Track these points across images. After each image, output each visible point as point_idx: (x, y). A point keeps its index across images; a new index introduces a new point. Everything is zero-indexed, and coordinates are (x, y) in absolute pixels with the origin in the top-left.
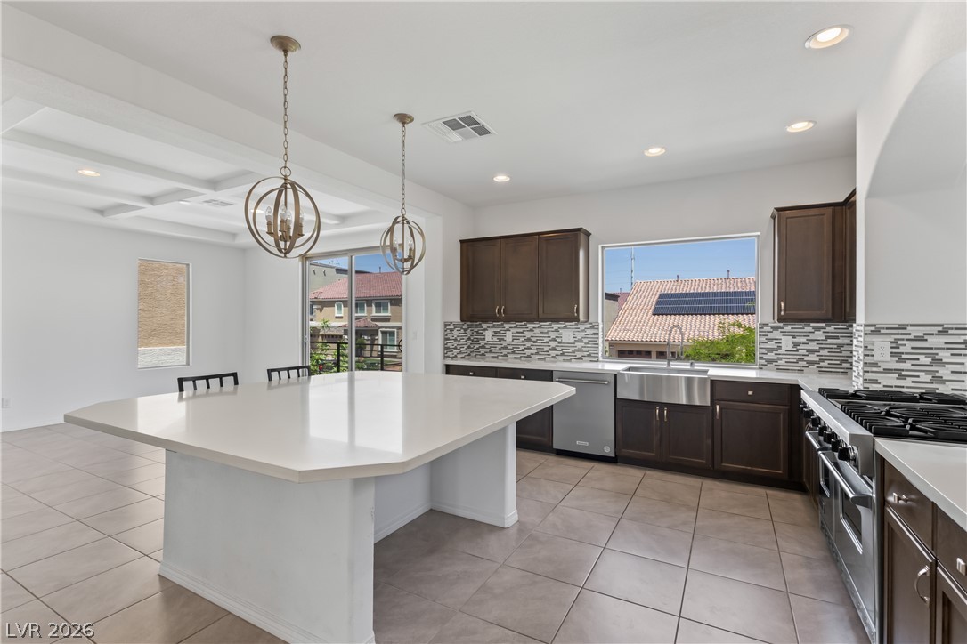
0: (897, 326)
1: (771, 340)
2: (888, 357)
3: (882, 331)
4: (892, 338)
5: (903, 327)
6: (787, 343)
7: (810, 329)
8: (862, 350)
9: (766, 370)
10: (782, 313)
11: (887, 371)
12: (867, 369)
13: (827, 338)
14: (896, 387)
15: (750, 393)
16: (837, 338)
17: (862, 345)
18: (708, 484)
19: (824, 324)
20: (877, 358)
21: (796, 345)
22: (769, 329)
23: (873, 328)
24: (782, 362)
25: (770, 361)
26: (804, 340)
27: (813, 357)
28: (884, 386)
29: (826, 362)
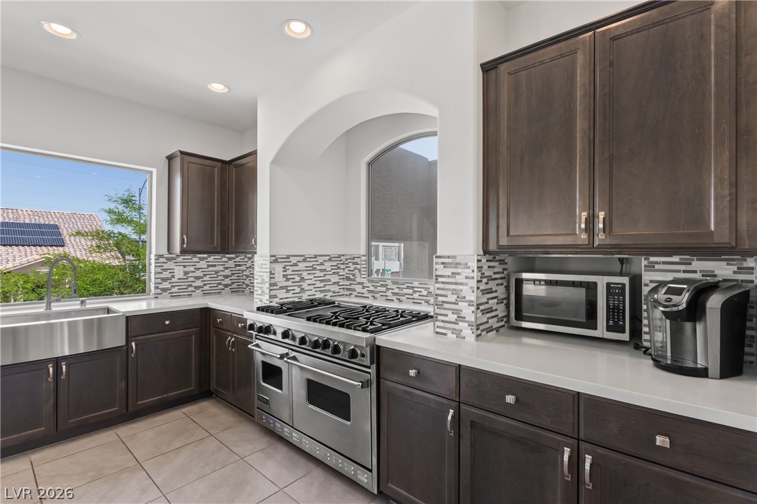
0: (285, 256)
1: (166, 270)
2: (282, 279)
3: (279, 260)
4: (283, 265)
5: (288, 257)
6: (179, 272)
7: (196, 260)
8: (268, 274)
9: (162, 298)
10: (185, 246)
11: (281, 288)
12: (271, 288)
13: (209, 266)
14: (286, 298)
15: (167, 322)
16: (215, 266)
17: (268, 270)
18: (124, 431)
19: (206, 256)
20: (277, 280)
21: (186, 273)
22: (164, 260)
23: (274, 258)
24: (175, 290)
25: (164, 290)
26: (192, 269)
27: (199, 283)
28: (280, 299)
29: (208, 286)
